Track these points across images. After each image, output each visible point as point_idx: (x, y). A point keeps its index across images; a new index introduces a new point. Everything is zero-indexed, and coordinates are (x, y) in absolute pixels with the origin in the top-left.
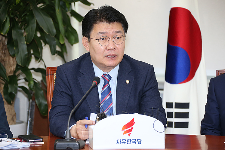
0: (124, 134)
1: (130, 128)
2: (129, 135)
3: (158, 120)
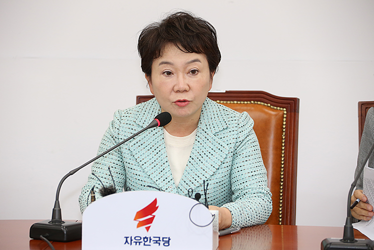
2: (148, 229)
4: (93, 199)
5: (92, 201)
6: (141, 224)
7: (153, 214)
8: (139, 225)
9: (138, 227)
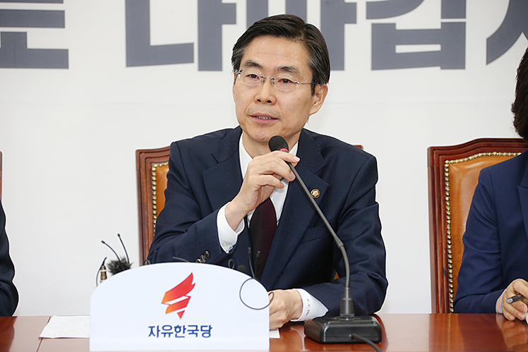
0: (167, 313)
1: (183, 298)
2: (181, 314)
3: (254, 280)
4: (104, 277)
5: (102, 279)
6: (171, 309)
7: (188, 295)
8: (168, 311)
9: (167, 312)
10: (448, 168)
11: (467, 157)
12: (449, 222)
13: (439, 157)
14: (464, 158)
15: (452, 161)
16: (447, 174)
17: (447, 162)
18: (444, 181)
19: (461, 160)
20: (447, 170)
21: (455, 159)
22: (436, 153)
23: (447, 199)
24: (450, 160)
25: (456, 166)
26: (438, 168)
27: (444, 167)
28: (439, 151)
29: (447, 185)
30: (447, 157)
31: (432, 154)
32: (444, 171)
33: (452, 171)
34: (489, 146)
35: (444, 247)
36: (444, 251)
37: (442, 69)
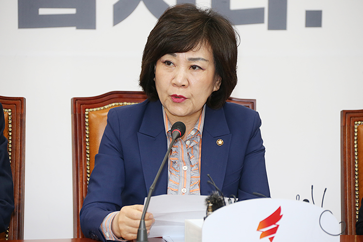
1: (274, 226)
2: (271, 239)
10: (87, 115)
11: (103, 106)
12: (88, 159)
13: (81, 106)
14: (101, 107)
15: (91, 110)
16: (87, 120)
17: (87, 110)
18: (85, 126)
19: (98, 109)
20: (87, 117)
21: (94, 108)
22: (78, 103)
23: (87, 140)
24: (89, 108)
25: (95, 114)
26: (80, 115)
27: (84, 114)
28: (81, 101)
29: (87, 129)
30: (87, 106)
31: (75, 103)
32: (85, 118)
33: (91, 118)
34: (121, 97)
35: (84, 179)
36: (84, 183)
37: (77, 28)
